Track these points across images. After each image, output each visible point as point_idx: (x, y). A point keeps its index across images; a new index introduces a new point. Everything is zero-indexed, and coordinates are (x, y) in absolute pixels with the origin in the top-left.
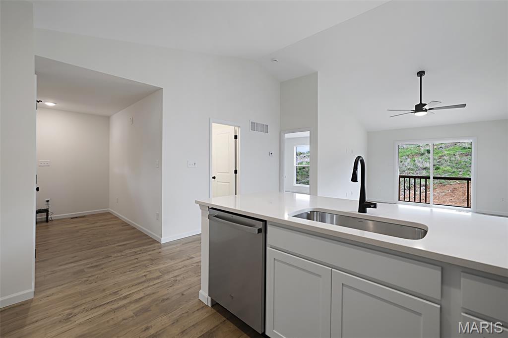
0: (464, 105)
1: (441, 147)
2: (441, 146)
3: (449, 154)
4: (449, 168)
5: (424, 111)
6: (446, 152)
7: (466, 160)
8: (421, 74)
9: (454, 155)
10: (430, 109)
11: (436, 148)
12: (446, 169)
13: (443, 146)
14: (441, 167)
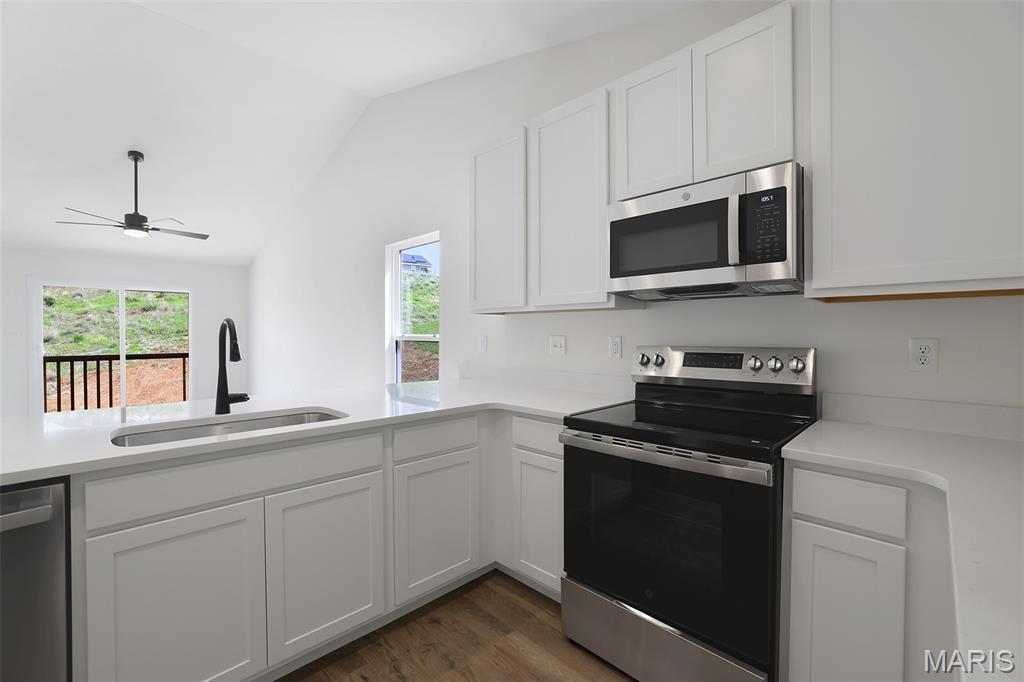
0: (205, 237)
1: (79, 295)
2: (77, 292)
3: (98, 310)
4: (102, 337)
5: (143, 229)
6: (93, 306)
7: (134, 323)
8: (136, 156)
9: (109, 312)
10: (154, 229)
11: (66, 296)
12: (96, 340)
13: (81, 292)
14: (87, 336)
